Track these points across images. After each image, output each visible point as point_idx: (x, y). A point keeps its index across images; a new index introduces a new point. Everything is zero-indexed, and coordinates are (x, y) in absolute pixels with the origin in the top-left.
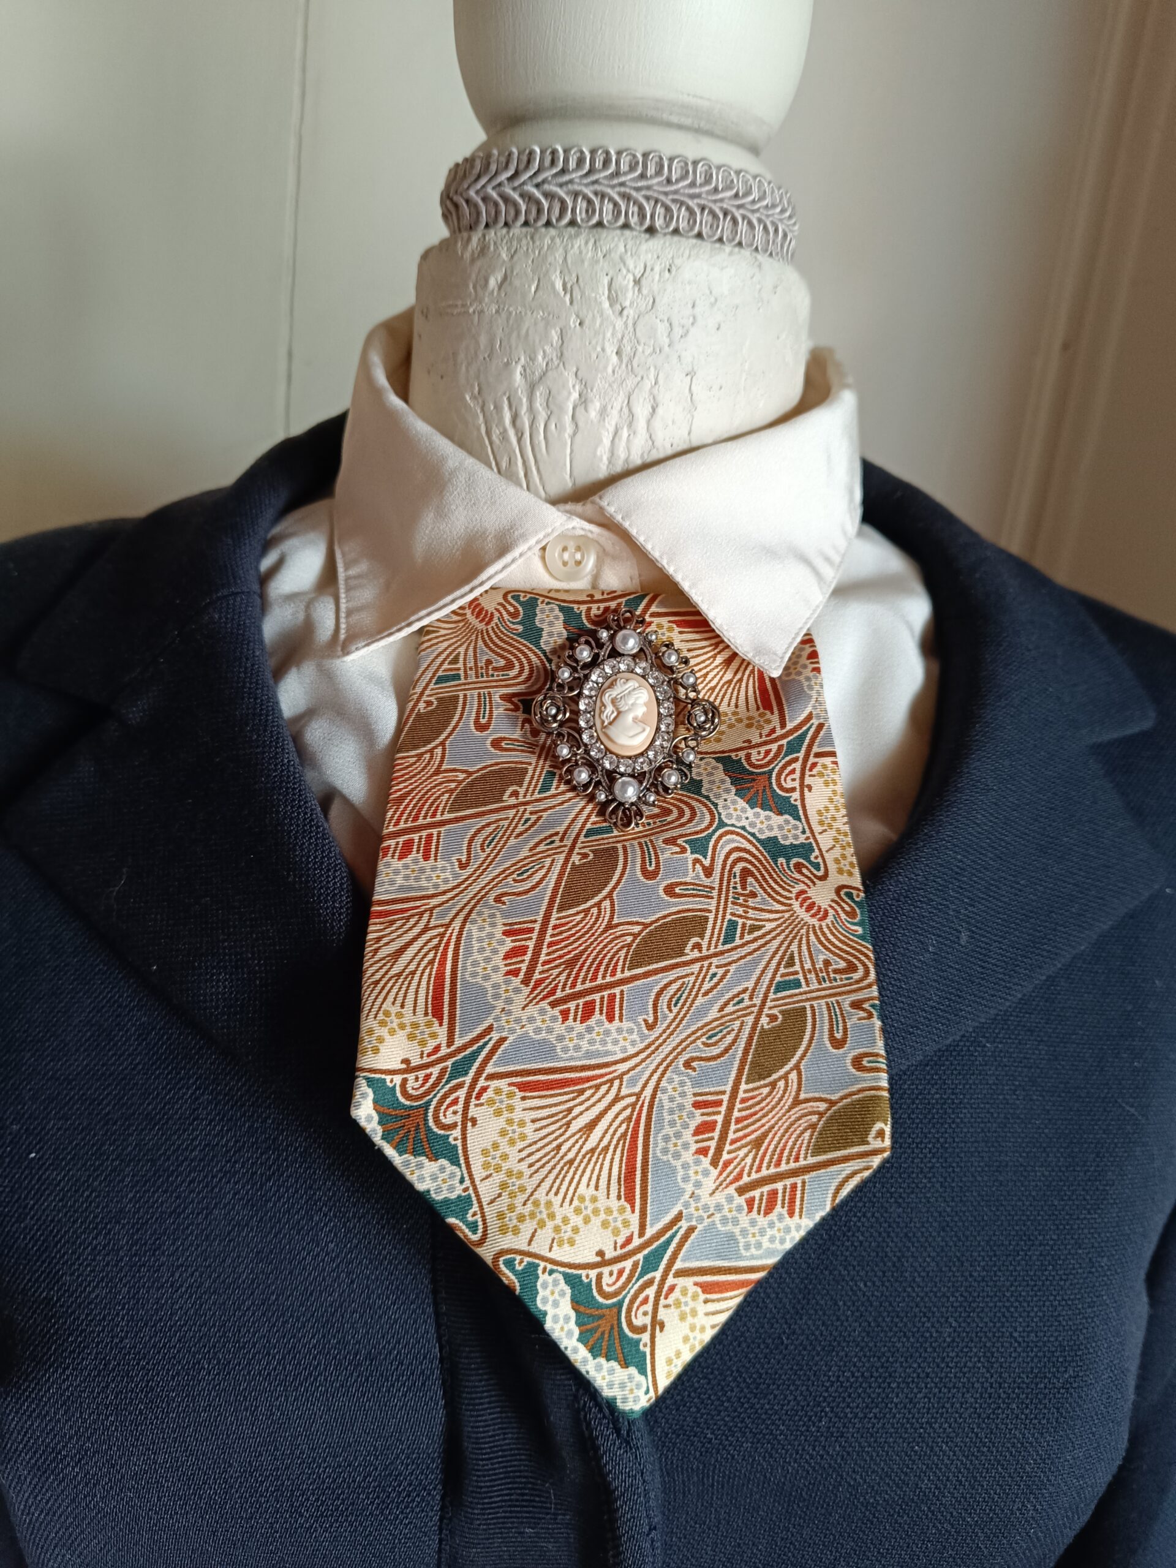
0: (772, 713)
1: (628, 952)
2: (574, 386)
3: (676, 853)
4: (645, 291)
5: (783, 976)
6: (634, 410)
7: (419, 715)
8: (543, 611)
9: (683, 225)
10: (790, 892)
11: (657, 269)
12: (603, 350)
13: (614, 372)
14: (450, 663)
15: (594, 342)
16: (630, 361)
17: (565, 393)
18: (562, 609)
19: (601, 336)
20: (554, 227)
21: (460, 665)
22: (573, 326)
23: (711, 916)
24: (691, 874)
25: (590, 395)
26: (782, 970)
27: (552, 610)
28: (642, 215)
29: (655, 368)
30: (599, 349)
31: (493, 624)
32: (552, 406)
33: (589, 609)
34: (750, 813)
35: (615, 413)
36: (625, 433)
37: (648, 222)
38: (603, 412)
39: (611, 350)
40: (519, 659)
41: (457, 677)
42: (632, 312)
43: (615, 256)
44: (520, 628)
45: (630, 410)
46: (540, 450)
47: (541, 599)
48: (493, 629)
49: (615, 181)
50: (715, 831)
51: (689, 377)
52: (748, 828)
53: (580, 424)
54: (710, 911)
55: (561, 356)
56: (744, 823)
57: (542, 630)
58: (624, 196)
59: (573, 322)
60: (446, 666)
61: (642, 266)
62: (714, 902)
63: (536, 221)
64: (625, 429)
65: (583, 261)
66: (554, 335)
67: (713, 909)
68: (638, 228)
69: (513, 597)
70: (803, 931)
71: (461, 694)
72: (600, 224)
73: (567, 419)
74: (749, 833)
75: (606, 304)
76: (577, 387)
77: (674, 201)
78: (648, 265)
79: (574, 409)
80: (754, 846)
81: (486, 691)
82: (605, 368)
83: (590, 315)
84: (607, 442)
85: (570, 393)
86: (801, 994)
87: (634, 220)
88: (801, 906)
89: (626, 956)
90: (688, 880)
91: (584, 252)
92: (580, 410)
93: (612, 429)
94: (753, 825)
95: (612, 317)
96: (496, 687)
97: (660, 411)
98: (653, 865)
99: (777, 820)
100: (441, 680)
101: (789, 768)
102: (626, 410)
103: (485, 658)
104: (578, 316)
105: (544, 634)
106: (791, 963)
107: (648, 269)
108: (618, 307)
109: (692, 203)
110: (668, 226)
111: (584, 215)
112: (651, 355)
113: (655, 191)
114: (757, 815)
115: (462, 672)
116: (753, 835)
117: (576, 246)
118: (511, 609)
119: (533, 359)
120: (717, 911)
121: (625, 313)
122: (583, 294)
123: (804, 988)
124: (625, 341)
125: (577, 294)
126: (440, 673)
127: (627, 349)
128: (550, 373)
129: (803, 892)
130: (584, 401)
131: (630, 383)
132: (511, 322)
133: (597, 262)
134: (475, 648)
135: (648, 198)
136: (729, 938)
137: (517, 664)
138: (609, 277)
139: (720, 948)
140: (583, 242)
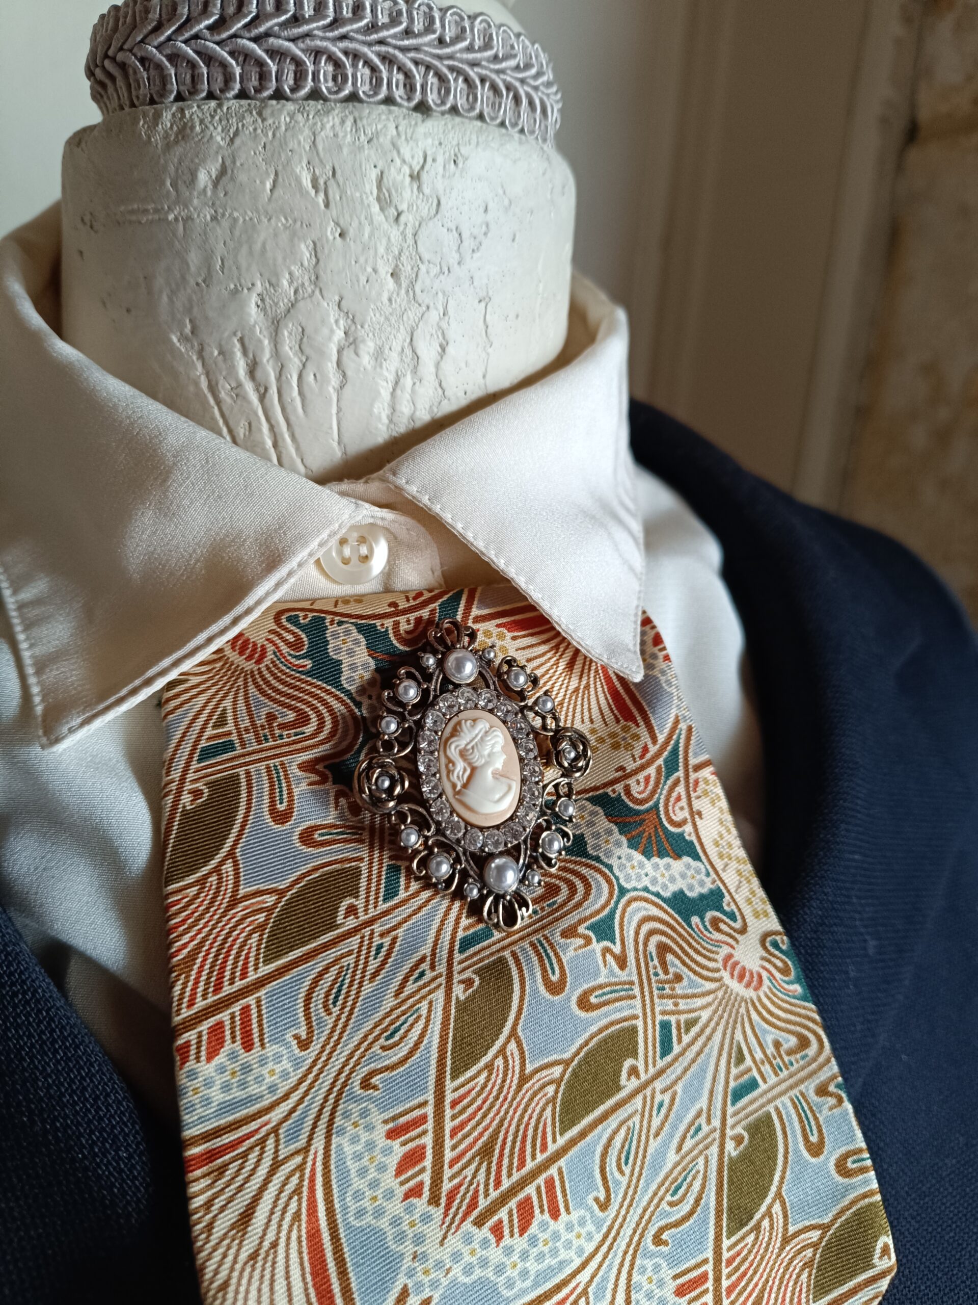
0: (638, 725)
1: (554, 1108)
2: (337, 322)
3: (580, 947)
4: (427, 190)
5: (737, 1078)
6: (419, 352)
7: (185, 813)
8: (335, 635)
9: (461, 102)
10: (715, 960)
11: (440, 160)
12: (375, 271)
13: (390, 300)
14: (215, 726)
15: (362, 260)
16: (412, 285)
17: (325, 331)
18: (360, 629)
19: (372, 252)
20: (287, 99)
21: (230, 727)
22: (331, 238)
23: (640, 1023)
24: (604, 971)
25: (361, 333)
26: (734, 1071)
27: (347, 632)
28: (410, 87)
29: (444, 293)
30: (369, 270)
31: (267, 661)
32: (307, 350)
33: (396, 624)
34: (648, 865)
35: (394, 356)
36: (408, 381)
37: (418, 96)
38: (379, 355)
39: (385, 270)
40: (314, 708)
41: (228, 746)
42: (411, 218)
43: (385, 140)
44: (308, 663)
45: (414, 351)
46: (295, 409)
47: (329, 618)
48: (268, 668)
49: (374, 37)
50: (617, 903)
51: (483, 304)
52: (651, 888)
53: (349, 373)
54: (635, 1017)
55: (317, 279)
56: (646, 882)
57: (339, 663)
58: (384, 58)
59: (331, 233)
60: (209, 732)
61: (421, 155)
62: (638, 1002)
63: (258, 91)
64: (409, 377)
65: (340, 147)
66: (305, 252)
67: (639, 1012)
68: (405, 104)
69: (289, 619)
70: (742, 1010)
71: (241, 771)
72: (353, 97)
73: (331, 366)
74: (653, 893)
75: (376, 208)
76: (342, 322)
77: (452, 69)
78: (429, 153)
79: (340, 352)
80: (661, 908)
81: (277, 761)
82: (379, 295)
83: (355, 224)
84: (385, 394)
85: (332, 332)
86: (761, 1096)
87: (399, 93)
88: (732, 975)
89: (554, 1114)
90: (602, 980)
91: (341, 134)
92: (348, 354)
93: (391, 377)
94: (654, 881)
95: (386, 226)
96: (290, 753)
97: (450, 350)
98: (557, 972)
99: (678, 866)
100: (207, 754)
101: (674, 795)
102: (408, 351)
103: (264, 711)
104: (337, 224)
105: (344, 667)
106: (741, 1059)
107: (429, 160)
108: (393, 212)
109: (472, 73)
110: (443, 103)
111: (330, 84)
112: (437, 276)
113: (426, 53)
114: (656, 867)
115: (234, 737)
116: (658, 895)
117: (328, 126)
118: (291, 638)
119: (273, 285)
120: (645, 1014)
121: (403, 219)
122: (343, 193)
123: (763, 1087)
124: (403, 258)
125: (334, 194)
126: (203, 744)
127: (407, 270)
128: (301, 304)
129: (729, 956)
130: (351, 341)
131: (412, 315)
132: (237, 233)
133: (361, 148)
134: (246, 698)
135: (416, 63)
136: (666, 1048)
137: (313, 716)
138: (378, 171)
139: (660, 1064)
140: (337, 121)
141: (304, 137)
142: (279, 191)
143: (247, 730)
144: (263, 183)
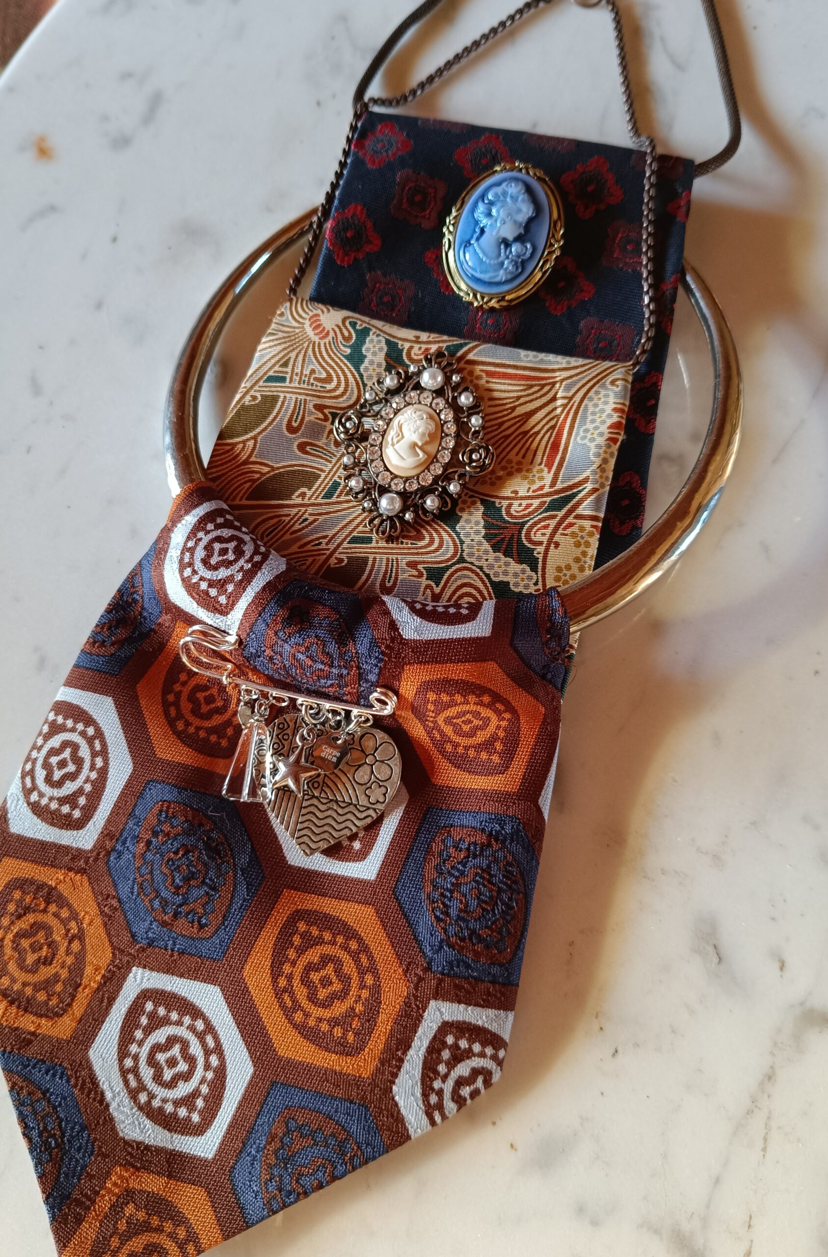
0: (549, 472)
3: (413, 576)
7: (243, 405)
8: (372, 341)
14: (281, 366)
18: (388, 342)
21: (289, 369)
27: (379, 342)
31: (327, 340)
33: (411, 348)
34: (492, 555)
40: (338, 376)
41: (283, 379)
44: (348, 351)
47: (374, 330)
48: (325, 344)
50: (454, 564)
52: (485, 569)
56: (483, 563)
57: (365, 357)
60: (277, 368)
69: (350, 323)
71: (282, 395)
74: (484, 573)
81: (304, 397)
96: (313, 396)
98: (392, 582)
99: (515, 567)
100: (270, 379)
101: (544, 524)
114: (497, 559)
116: (488, 576)
118: (346, 334)
126: (270, 374)
143: (297, 374)
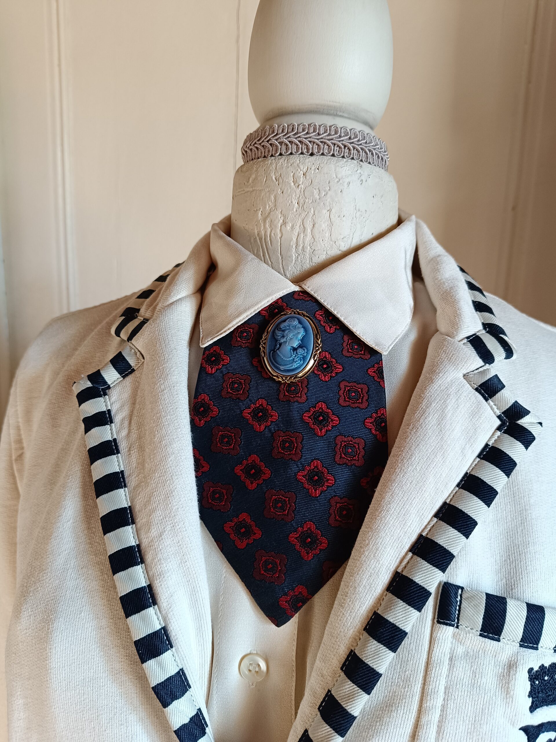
2: (281, 217)
4: (308, 178)
9: (326, 151)
11: (313, 168)
12: (292, 202)
13: (296, 211)
15: (288, 199)
16: (303, 206)
17: (277, 220)
19: (291, 197)
20: (273, 156)
22: (279, 193)
25: (287, 221)
28: (308, 149)
29: (313, 208)
30: (290, 202)
32: (273, 226)
35: (298, 227)
36: (302, 235)
37: (311, 151)
38: (293, 227)
39: (295, 202)
42: (303, 186)
43: (295, 164)
45: (304, 226)
46: (269, 244)
49: (296, 136)
51: (329, 212)
53: (284, 233)
55: (275, 206)
58: (300, 142)
59: (279, 192)
61: (307, 167)
63: (267, 155)
64: (302, 234)
65: (283, 168)
66: (272, 197)
68: (306, 154)
72: (291, 154)
73: (278, 231)
75: (293, 184)
76: (282, 218)
77: (321, 142)
78: (309, 167)
79: (281, 226)
82: (293, 209)
83: (286, 189)
84: (294, 240)
85: (279, 220)
87: (305, 151)
91: (283, 164)
92: (283, 226)
93: (296, 234)
95: (295, 189)
97: (316, 226)
102: (302, 226)
104: (281, 189)
107: (309, 169)
108: (297, 185)
109: (329, 142)
110: (319, 152)
111: (285, 151)
112: (311, 203)
113: (313, 138)
117: (280, 162)
119: (265, 208)
121: (300, 186)
122: (283, 180)
124: (300, 198)
125: (281, 180)
127: (302, 201)
128: (271, 213)
130: (284, 223)
131: (303, 215)
132: (257, 194)
133: (288, 167)
138: (293, 173)
140: (283, 160)
141: (274, 166)
142: (267, 182)
144: (263, 180)
